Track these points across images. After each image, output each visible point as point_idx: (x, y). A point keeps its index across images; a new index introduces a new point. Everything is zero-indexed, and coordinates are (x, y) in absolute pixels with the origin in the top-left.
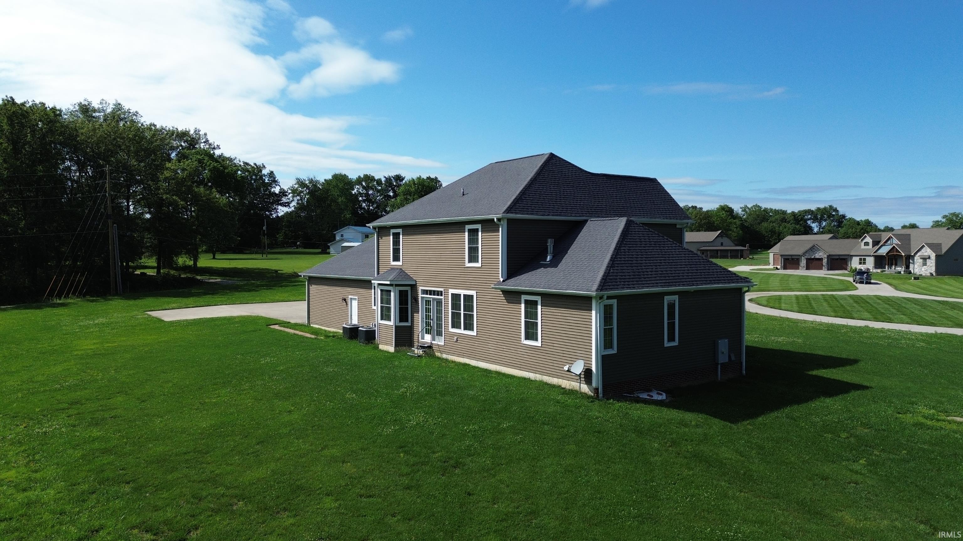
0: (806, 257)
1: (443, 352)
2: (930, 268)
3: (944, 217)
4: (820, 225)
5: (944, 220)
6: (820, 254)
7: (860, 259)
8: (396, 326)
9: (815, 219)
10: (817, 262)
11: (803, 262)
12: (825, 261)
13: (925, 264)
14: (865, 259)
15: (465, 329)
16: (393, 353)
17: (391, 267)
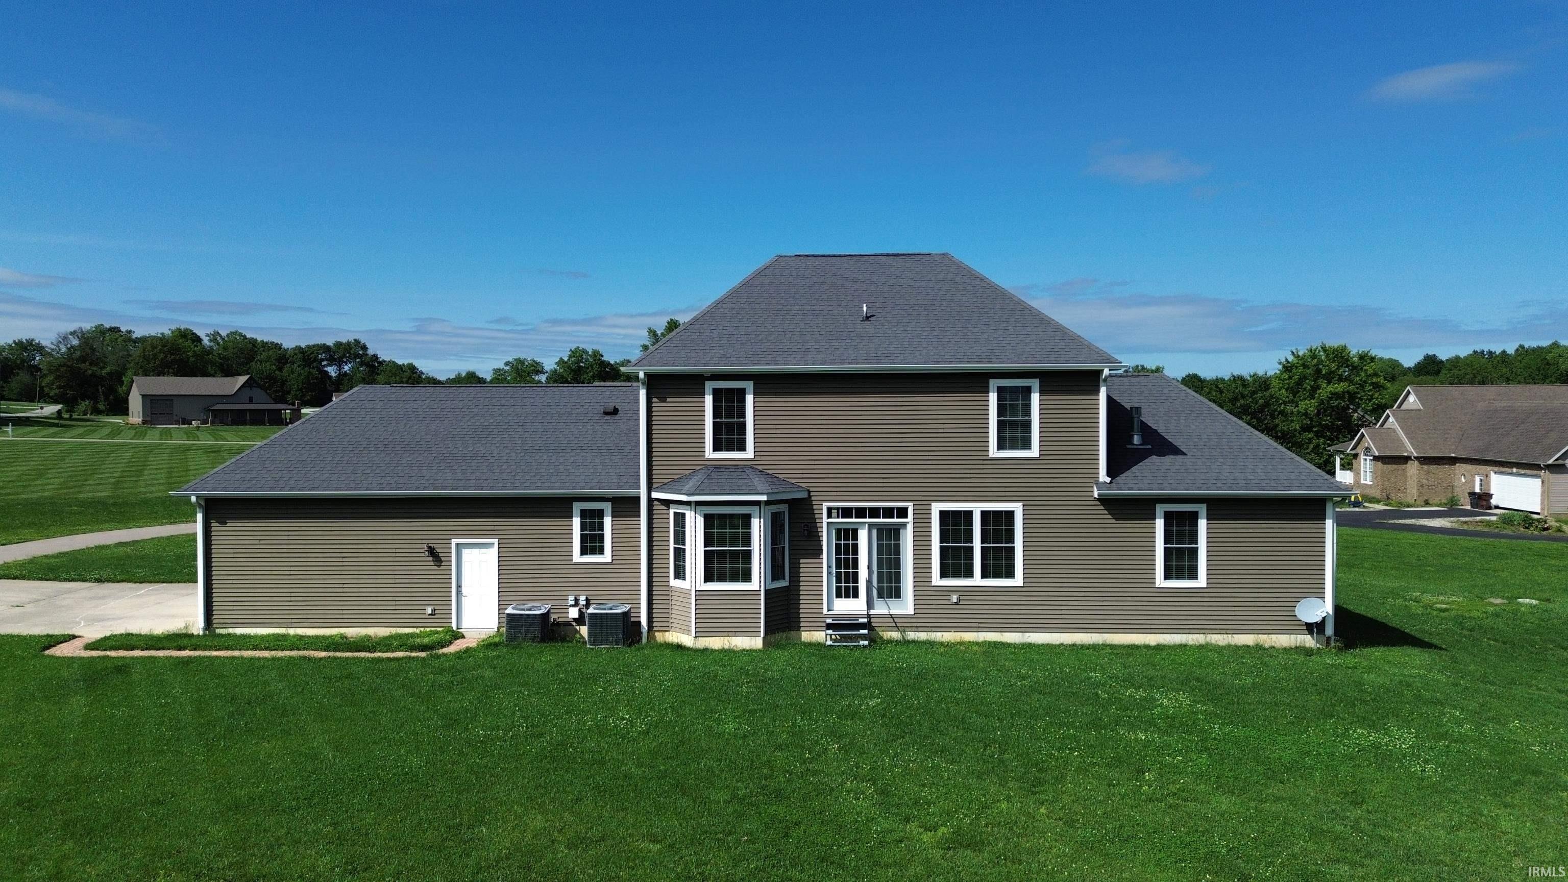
1: (907, 629)
3: (507, 364)
4: (340, 370)
5: (508, 368)
8: (766, 591)
9: (332, 361)
15: (984, 576)
16: (760, 650)
17: (708, 463)
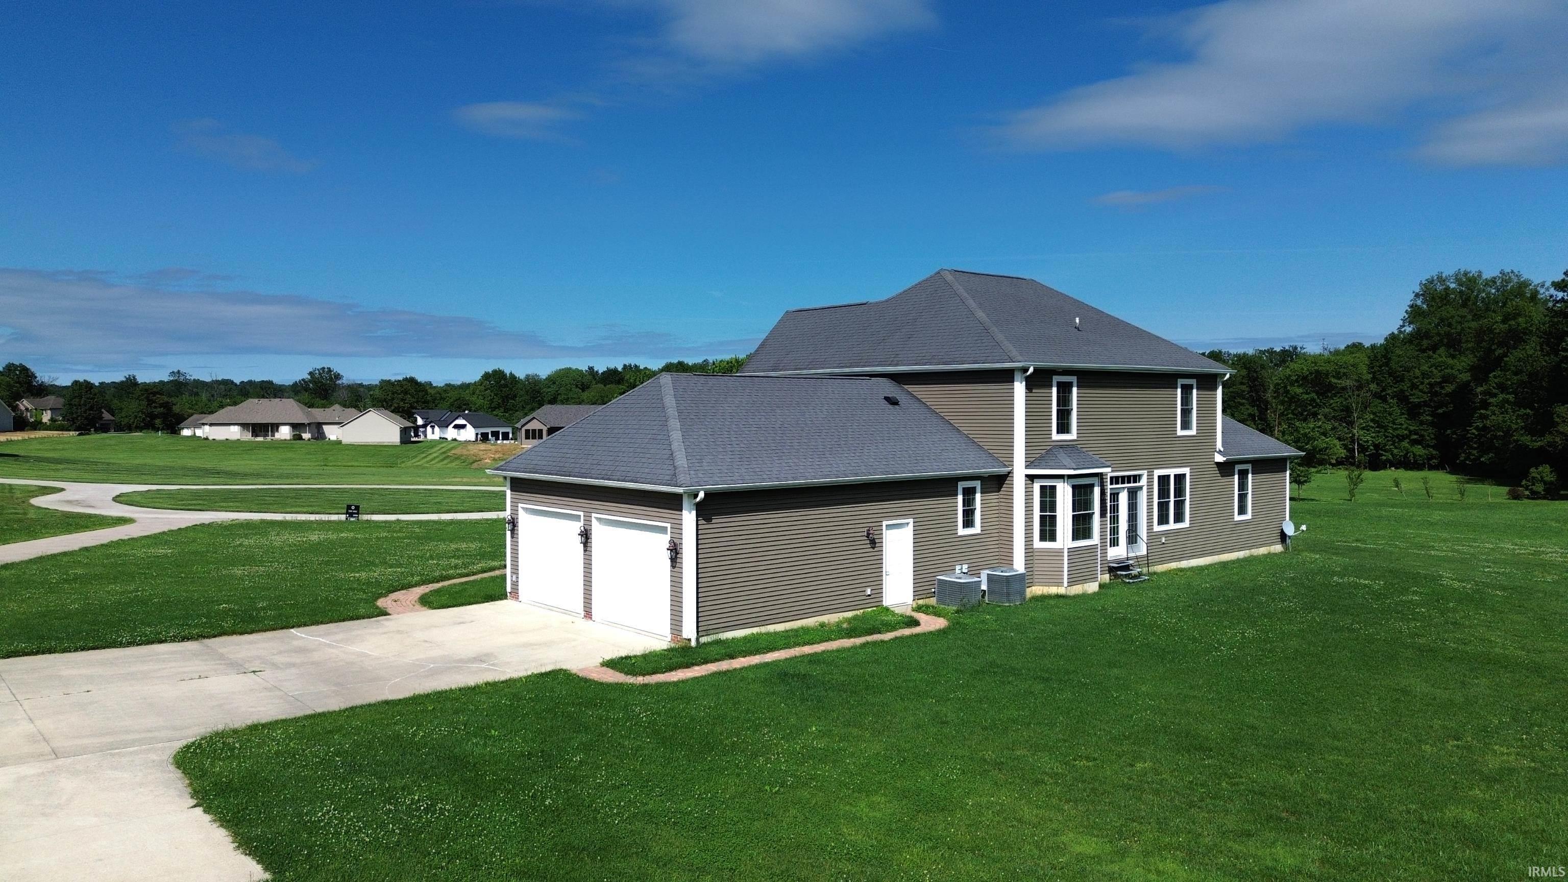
15: (1174, 522)
17: (1052, 444)
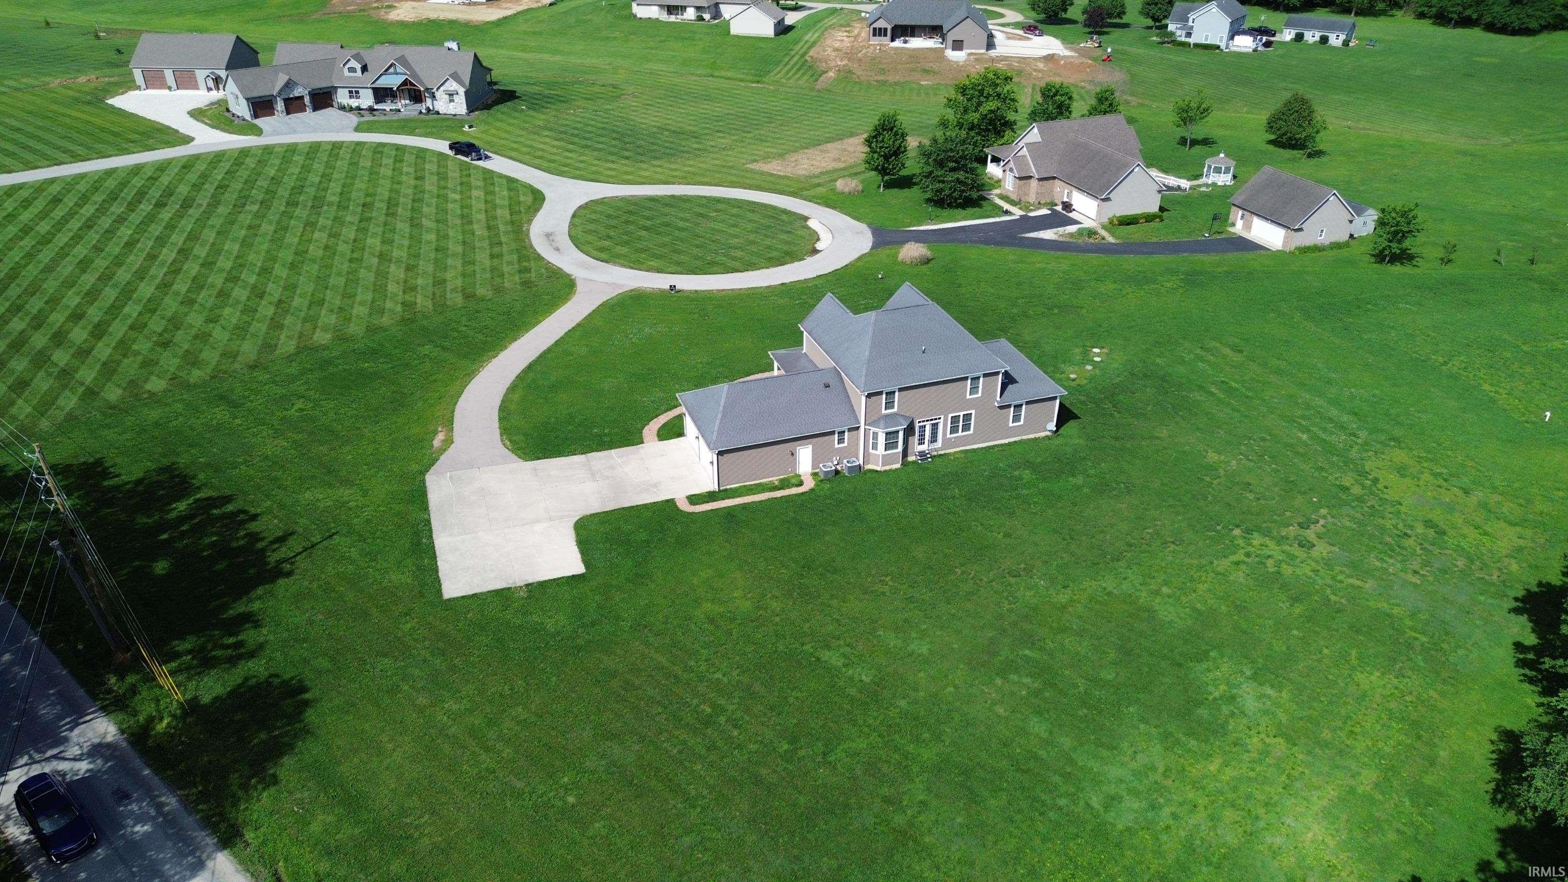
0: (283, 97)
1: (939, 451)
2: (459, 106)
6: (299, 90)
7: (350, 92)
10: (298, 102)
11: (280, 105)
12: (307, 100)
13: (452, 101)
14: (357, 92)
15: (962, 432)
16: (901, 468)
17: (883, 414)
